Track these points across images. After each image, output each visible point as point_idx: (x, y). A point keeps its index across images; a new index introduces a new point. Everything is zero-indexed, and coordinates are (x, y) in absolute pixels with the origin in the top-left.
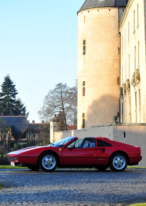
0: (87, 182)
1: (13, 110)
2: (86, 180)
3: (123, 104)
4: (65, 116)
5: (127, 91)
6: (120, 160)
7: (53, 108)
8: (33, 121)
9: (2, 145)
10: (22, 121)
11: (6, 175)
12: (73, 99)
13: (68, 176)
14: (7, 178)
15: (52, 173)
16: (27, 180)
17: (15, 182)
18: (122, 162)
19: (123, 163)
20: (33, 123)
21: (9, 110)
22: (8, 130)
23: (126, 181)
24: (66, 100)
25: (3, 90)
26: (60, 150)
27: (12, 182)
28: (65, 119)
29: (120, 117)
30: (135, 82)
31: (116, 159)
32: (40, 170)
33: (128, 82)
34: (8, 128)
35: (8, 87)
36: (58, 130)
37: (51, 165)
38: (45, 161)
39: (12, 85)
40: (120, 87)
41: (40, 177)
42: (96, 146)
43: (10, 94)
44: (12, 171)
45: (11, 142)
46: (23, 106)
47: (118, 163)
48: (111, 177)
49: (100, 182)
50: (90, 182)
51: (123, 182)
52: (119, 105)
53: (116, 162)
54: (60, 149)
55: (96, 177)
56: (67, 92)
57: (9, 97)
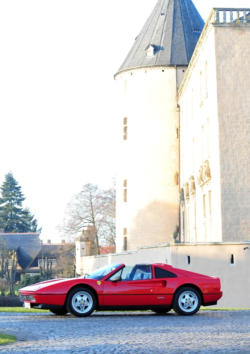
1: (18, 224)
3: (185, 214)
4: (97, 233)
5: (190, 194)
7: (79, 221)
8: (49, 241)
9: (3, 277)
10: (33, 241)
12: (108, 206)
20: (49, 244)
21: (11, 224)
22: (12, 254)
24: (98, 208)
25: (3, 194)
28: (97, 237)
29: (180, 234)
33: (192, 180)
34: (11, 252)
35: (11, 190)
36: (88, 254)
40: (179, 187)
43: (13, 199)
45: (16, 273)
46: (32, 218)
52: (178, 215)
56: (99, 197)
57: (12, 204)
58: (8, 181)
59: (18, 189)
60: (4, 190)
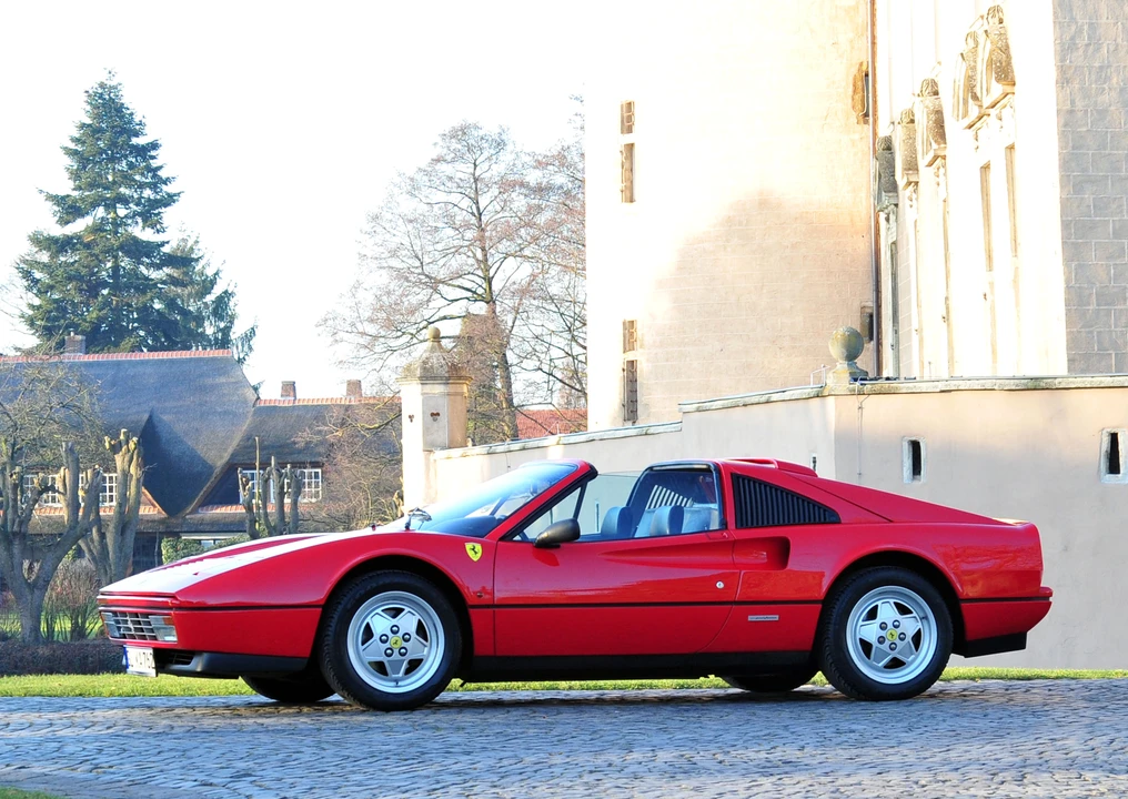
0: (673, 773)
1: (145, 310)
2: (664, 756)
3: (902, 252)
4: (504, 346)
5: (922, 162)
6: (898, 616)
7: (424, 294)
8: (290, 388)
9: (79, 554)
10: (213, 387)
11: (97, 739)
12: (553, 226)
13: (532, 731)
14: (102, 759)
15: (417, 716)
16: (241, 765)
17: (160, 778)
18: (910, 633)
19: (917, 638)
20: (287, 402)
21: (117, 310)
22: (115, 449)
23: (946, 762)
24: (508, 235)
25: (75, 175)
26: (475, 558)
27: (134, 783)
28: (505, 365)
29: (879, 344)
30: (975, 98)
31: (872, 615)
32: (336, 697)
33: (930, 101)
34: (115, 436)
35: (112, 159)
36: (459, 438)
37: (414, 665)
38: (368, 633)
39: (135, 141)
40: (875, 134)
41: (336, 743)
42: (724, 524)
43: (125, 201)
44: (137, 712)
45: (139, 533)
46: (213, 283)
47: (881, 640)
48: (838, 732)
49: (766, 770)
50: (691, 769)
51: (929, 769)
52: (868, 261)
53: (870, 632)
54: (474, 551)
55: (728, 737)
56: (513, 185)
57: (118, 223)
58: (98, 117)
59: (145, 152)
60: (83, 160)
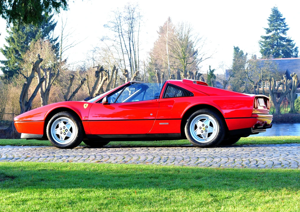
21: (278, 50)
25: (270, 25)
35: (276, 21)
43: (279, 29)
46: (294, 45)
57: (278, 34)
58: (274, 13)
59: (282, 20)
60: (271, 21)
